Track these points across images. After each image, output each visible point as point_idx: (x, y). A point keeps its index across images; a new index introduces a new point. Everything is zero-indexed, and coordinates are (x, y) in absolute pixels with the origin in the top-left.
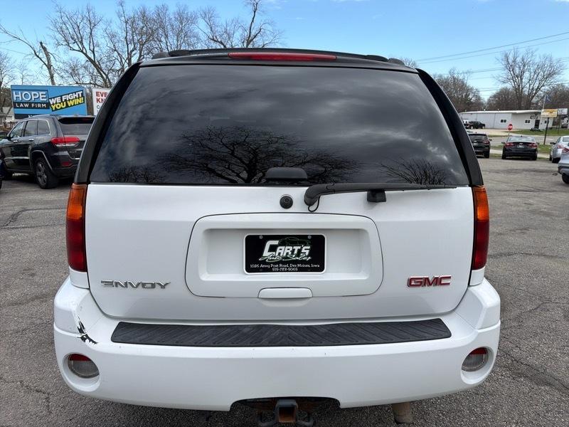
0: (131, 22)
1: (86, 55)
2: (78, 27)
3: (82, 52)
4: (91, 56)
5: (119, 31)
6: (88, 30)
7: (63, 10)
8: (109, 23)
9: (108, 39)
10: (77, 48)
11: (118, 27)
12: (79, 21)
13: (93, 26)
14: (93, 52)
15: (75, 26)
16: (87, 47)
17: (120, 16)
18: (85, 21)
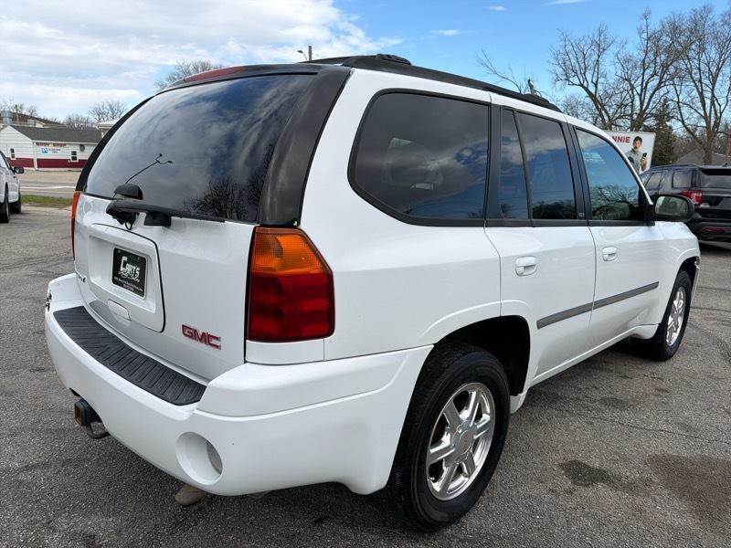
0: (653, 39)
1: (586, 89)
2: (584, 55)
3: (582, 85)
4: (592, 89)
5: (636, 53)
6: (595, 57)
7: (569, 38)
8: (623, 44)
9: (618, 66)
10: (577, 82)
11: (635, 49)
12: (586, 48)
13: (601, 51)
14: (596, 85)
15: (580, 55)
16: (589, 79)
17: (640, 33)
18: (593, 47)
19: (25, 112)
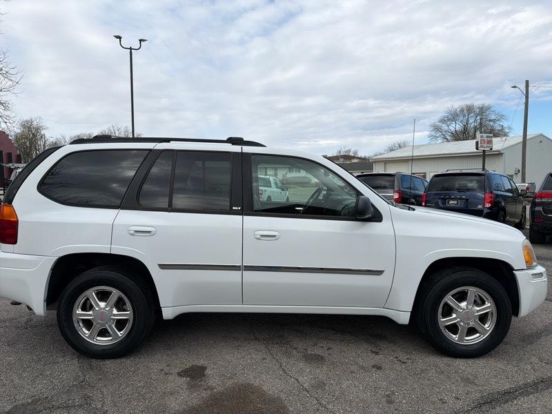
19: (351, 154)
